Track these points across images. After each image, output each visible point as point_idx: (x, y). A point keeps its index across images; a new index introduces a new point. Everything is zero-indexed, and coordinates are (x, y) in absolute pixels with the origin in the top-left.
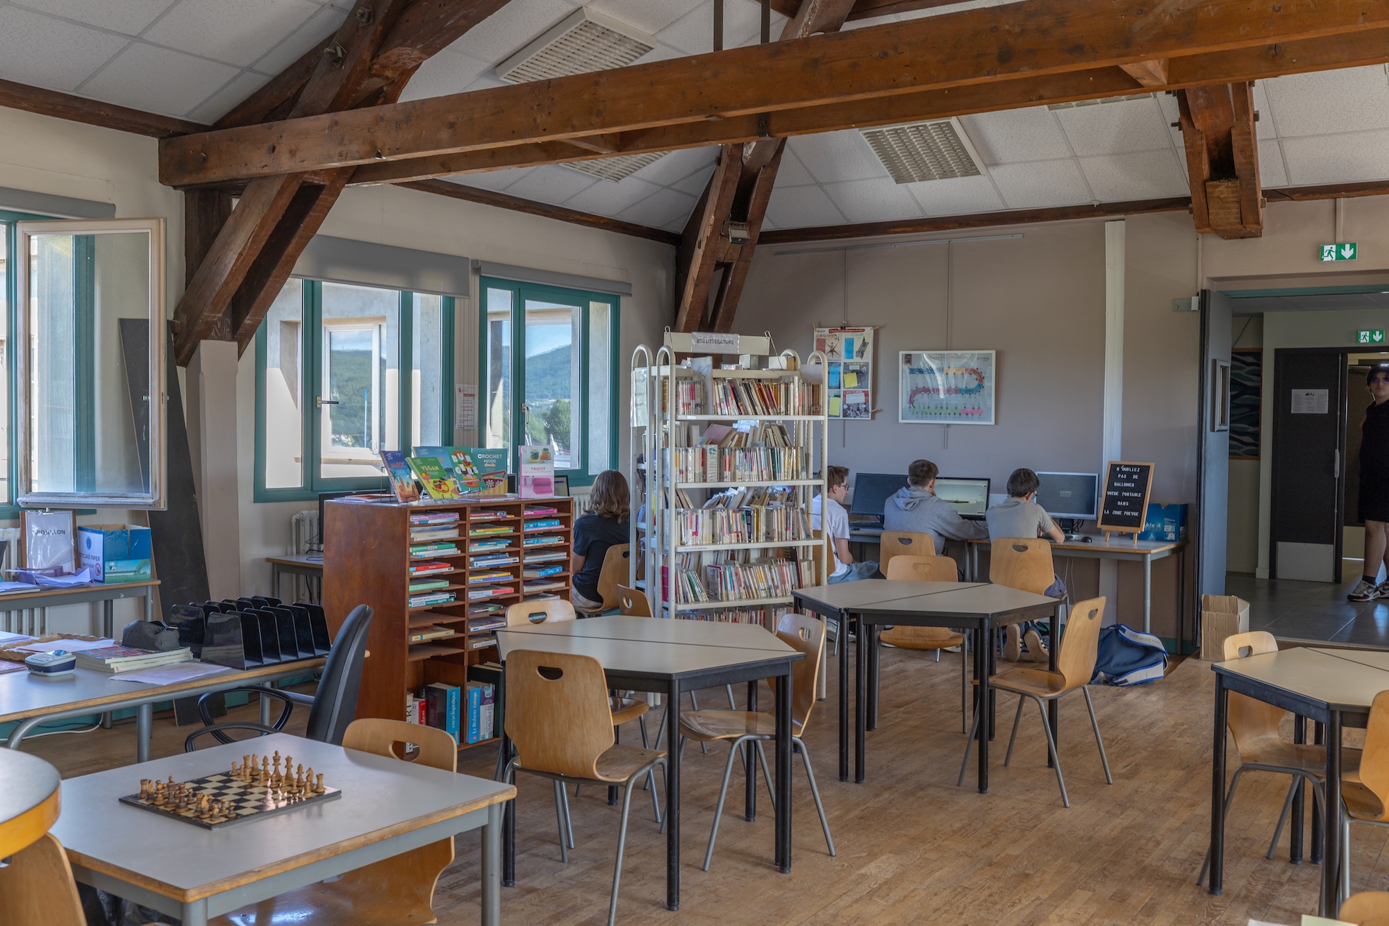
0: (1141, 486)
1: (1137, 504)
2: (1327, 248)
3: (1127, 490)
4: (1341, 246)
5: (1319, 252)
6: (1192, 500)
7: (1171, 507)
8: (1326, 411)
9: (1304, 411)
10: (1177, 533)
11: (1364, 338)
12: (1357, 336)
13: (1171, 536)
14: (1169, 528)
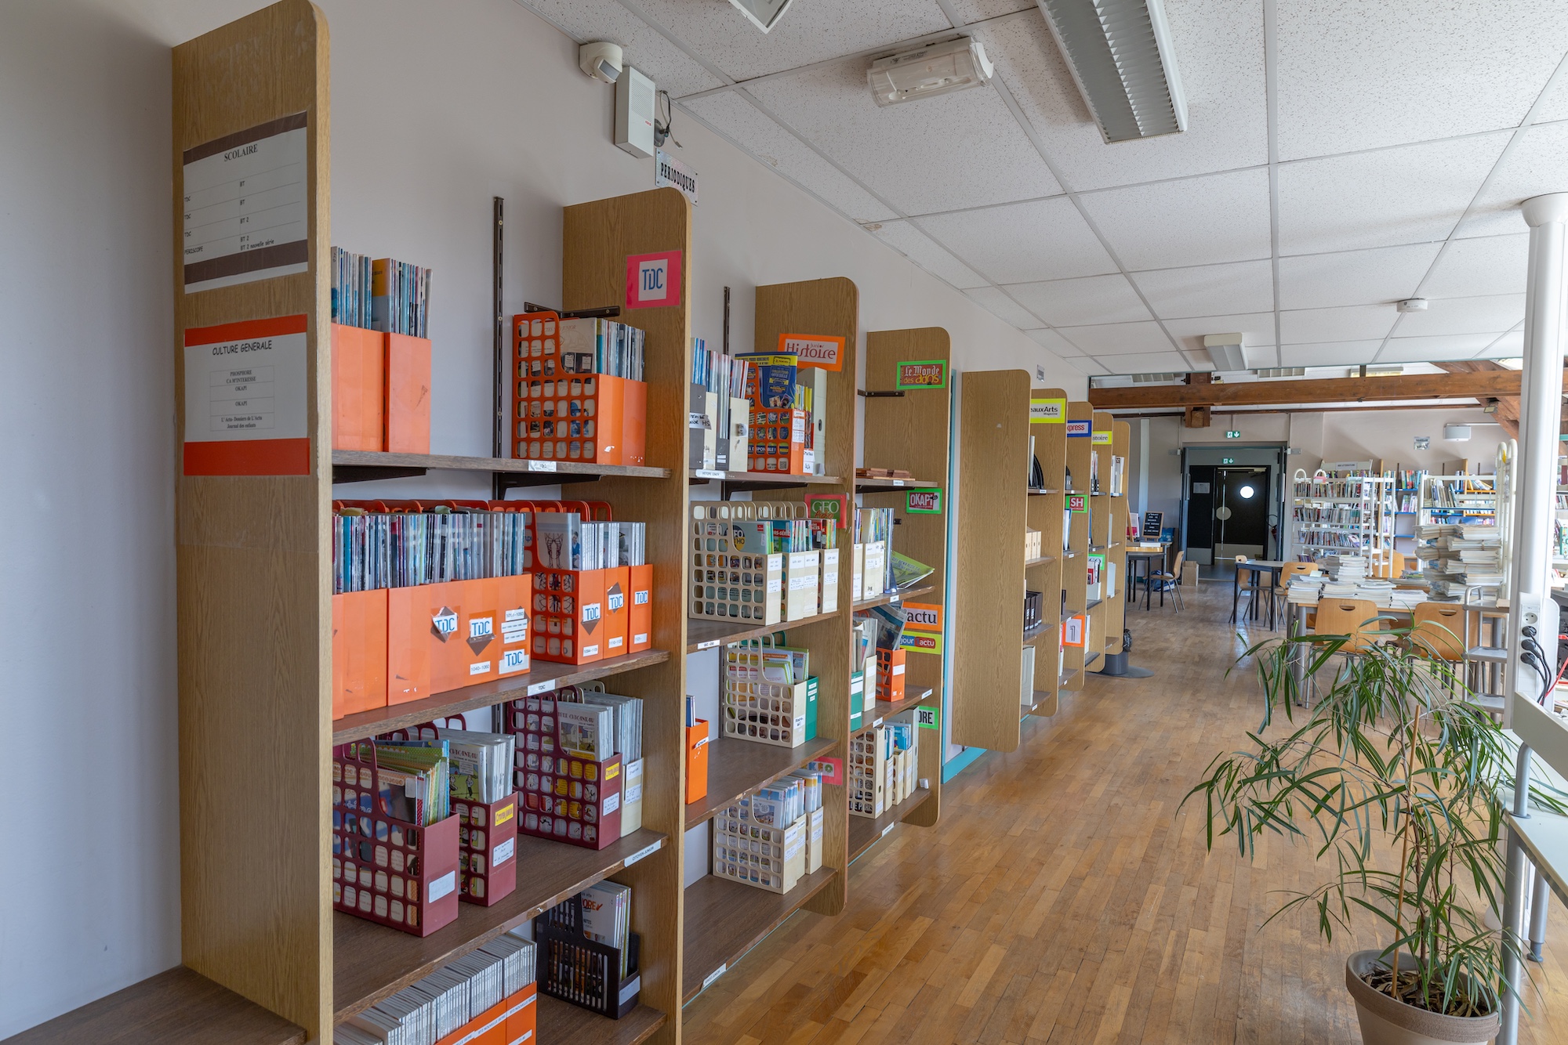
0: (1159, 520)
1: (1158, 528)
2: (1229, 433)
3: (1153, 522)
4: (1234, 433)
5: (1226, 435)
6: (1177, 526)
7: (1169, 529)
8: (1208, 492)
9: (1199, 492)
10: (1172, 538)
11: (1226, 461)
12: (1223, 461)
13: (1170, 540)
14: (1168, 537)
